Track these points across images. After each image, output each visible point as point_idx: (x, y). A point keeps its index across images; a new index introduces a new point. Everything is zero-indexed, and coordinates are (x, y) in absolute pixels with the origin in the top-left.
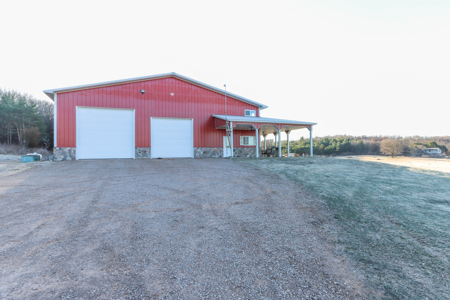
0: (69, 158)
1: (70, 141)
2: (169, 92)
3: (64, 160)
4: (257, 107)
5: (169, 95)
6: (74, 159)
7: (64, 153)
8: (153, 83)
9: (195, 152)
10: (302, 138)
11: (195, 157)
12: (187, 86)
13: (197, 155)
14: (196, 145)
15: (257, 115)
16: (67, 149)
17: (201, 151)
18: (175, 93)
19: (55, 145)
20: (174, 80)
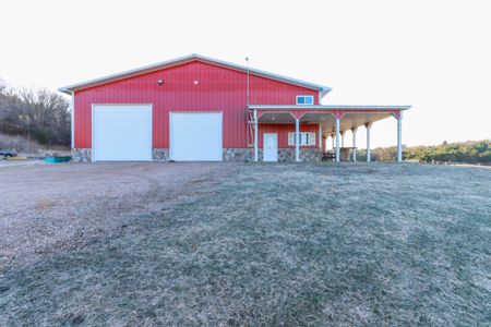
0: (85, 160)
1: (86, 142)
2: (193, 80)
3: (81, 161)
4: (315, 92)
5: (193, 83)
6: (89, 160)
7: (80, 155)
8: (174, 71)
9: (224, 154)
10: (445, 143)
11: (224, 161)
12: (215, 70)
13: (227, 157)
14: (227, 144)
15: (316, 102)
16: (83, 150)
17: (232, 153)
18: (199, 80)
19: (73, 146)
20: (198, 65)
